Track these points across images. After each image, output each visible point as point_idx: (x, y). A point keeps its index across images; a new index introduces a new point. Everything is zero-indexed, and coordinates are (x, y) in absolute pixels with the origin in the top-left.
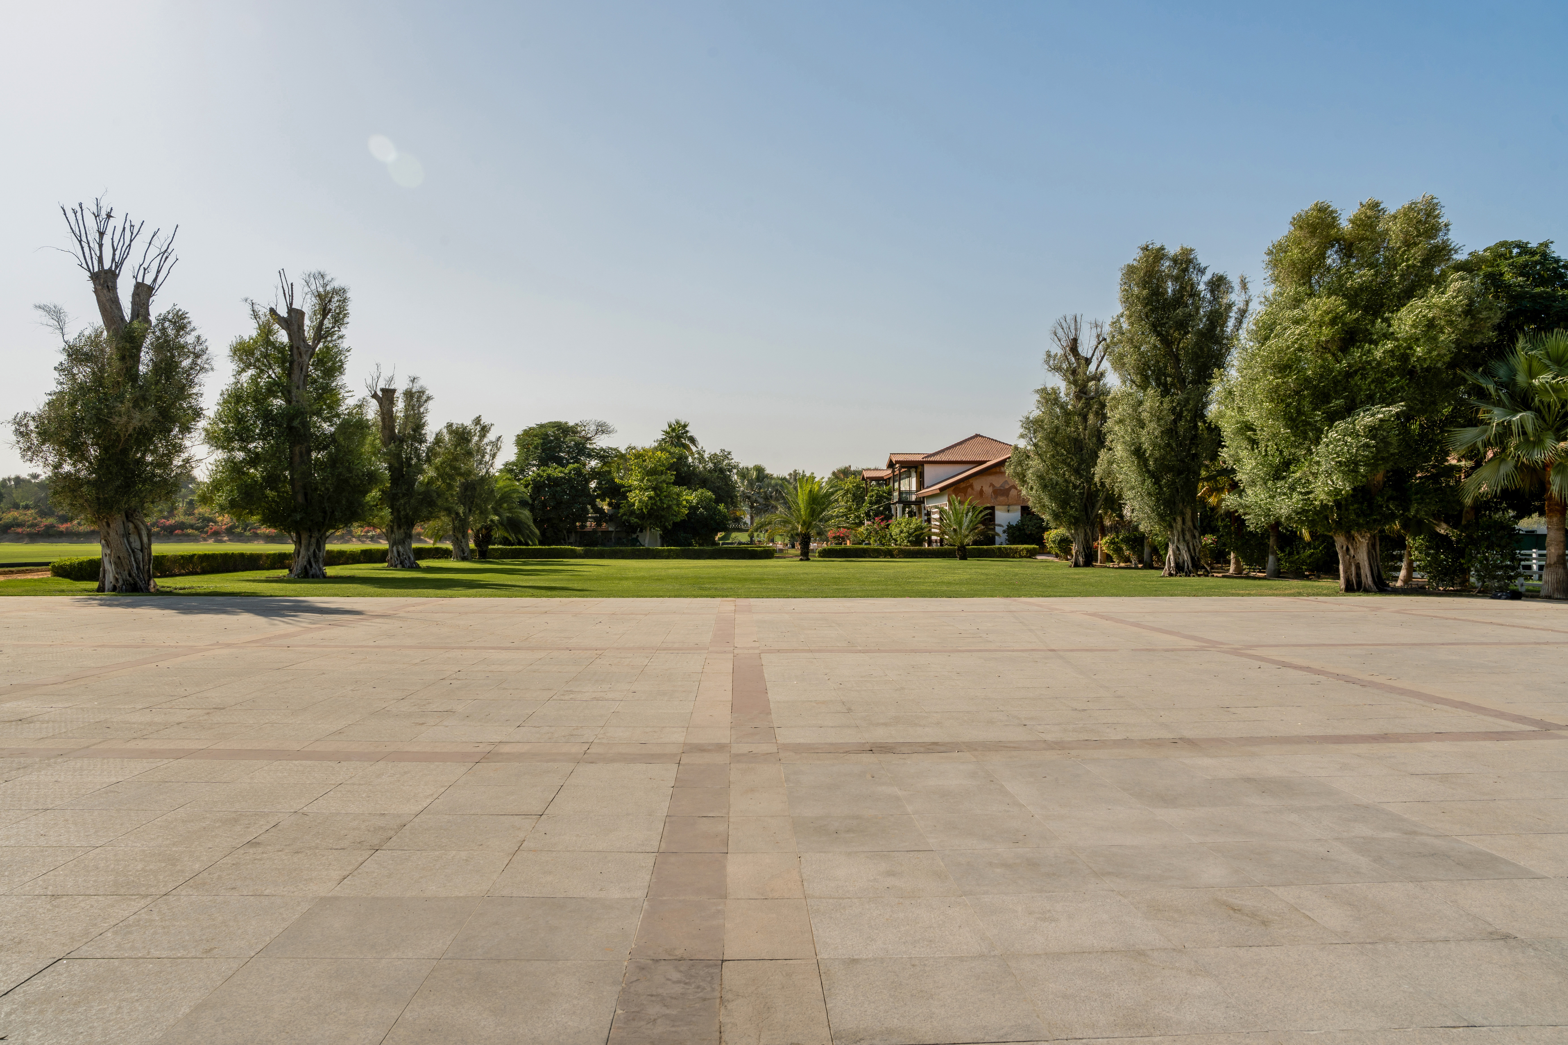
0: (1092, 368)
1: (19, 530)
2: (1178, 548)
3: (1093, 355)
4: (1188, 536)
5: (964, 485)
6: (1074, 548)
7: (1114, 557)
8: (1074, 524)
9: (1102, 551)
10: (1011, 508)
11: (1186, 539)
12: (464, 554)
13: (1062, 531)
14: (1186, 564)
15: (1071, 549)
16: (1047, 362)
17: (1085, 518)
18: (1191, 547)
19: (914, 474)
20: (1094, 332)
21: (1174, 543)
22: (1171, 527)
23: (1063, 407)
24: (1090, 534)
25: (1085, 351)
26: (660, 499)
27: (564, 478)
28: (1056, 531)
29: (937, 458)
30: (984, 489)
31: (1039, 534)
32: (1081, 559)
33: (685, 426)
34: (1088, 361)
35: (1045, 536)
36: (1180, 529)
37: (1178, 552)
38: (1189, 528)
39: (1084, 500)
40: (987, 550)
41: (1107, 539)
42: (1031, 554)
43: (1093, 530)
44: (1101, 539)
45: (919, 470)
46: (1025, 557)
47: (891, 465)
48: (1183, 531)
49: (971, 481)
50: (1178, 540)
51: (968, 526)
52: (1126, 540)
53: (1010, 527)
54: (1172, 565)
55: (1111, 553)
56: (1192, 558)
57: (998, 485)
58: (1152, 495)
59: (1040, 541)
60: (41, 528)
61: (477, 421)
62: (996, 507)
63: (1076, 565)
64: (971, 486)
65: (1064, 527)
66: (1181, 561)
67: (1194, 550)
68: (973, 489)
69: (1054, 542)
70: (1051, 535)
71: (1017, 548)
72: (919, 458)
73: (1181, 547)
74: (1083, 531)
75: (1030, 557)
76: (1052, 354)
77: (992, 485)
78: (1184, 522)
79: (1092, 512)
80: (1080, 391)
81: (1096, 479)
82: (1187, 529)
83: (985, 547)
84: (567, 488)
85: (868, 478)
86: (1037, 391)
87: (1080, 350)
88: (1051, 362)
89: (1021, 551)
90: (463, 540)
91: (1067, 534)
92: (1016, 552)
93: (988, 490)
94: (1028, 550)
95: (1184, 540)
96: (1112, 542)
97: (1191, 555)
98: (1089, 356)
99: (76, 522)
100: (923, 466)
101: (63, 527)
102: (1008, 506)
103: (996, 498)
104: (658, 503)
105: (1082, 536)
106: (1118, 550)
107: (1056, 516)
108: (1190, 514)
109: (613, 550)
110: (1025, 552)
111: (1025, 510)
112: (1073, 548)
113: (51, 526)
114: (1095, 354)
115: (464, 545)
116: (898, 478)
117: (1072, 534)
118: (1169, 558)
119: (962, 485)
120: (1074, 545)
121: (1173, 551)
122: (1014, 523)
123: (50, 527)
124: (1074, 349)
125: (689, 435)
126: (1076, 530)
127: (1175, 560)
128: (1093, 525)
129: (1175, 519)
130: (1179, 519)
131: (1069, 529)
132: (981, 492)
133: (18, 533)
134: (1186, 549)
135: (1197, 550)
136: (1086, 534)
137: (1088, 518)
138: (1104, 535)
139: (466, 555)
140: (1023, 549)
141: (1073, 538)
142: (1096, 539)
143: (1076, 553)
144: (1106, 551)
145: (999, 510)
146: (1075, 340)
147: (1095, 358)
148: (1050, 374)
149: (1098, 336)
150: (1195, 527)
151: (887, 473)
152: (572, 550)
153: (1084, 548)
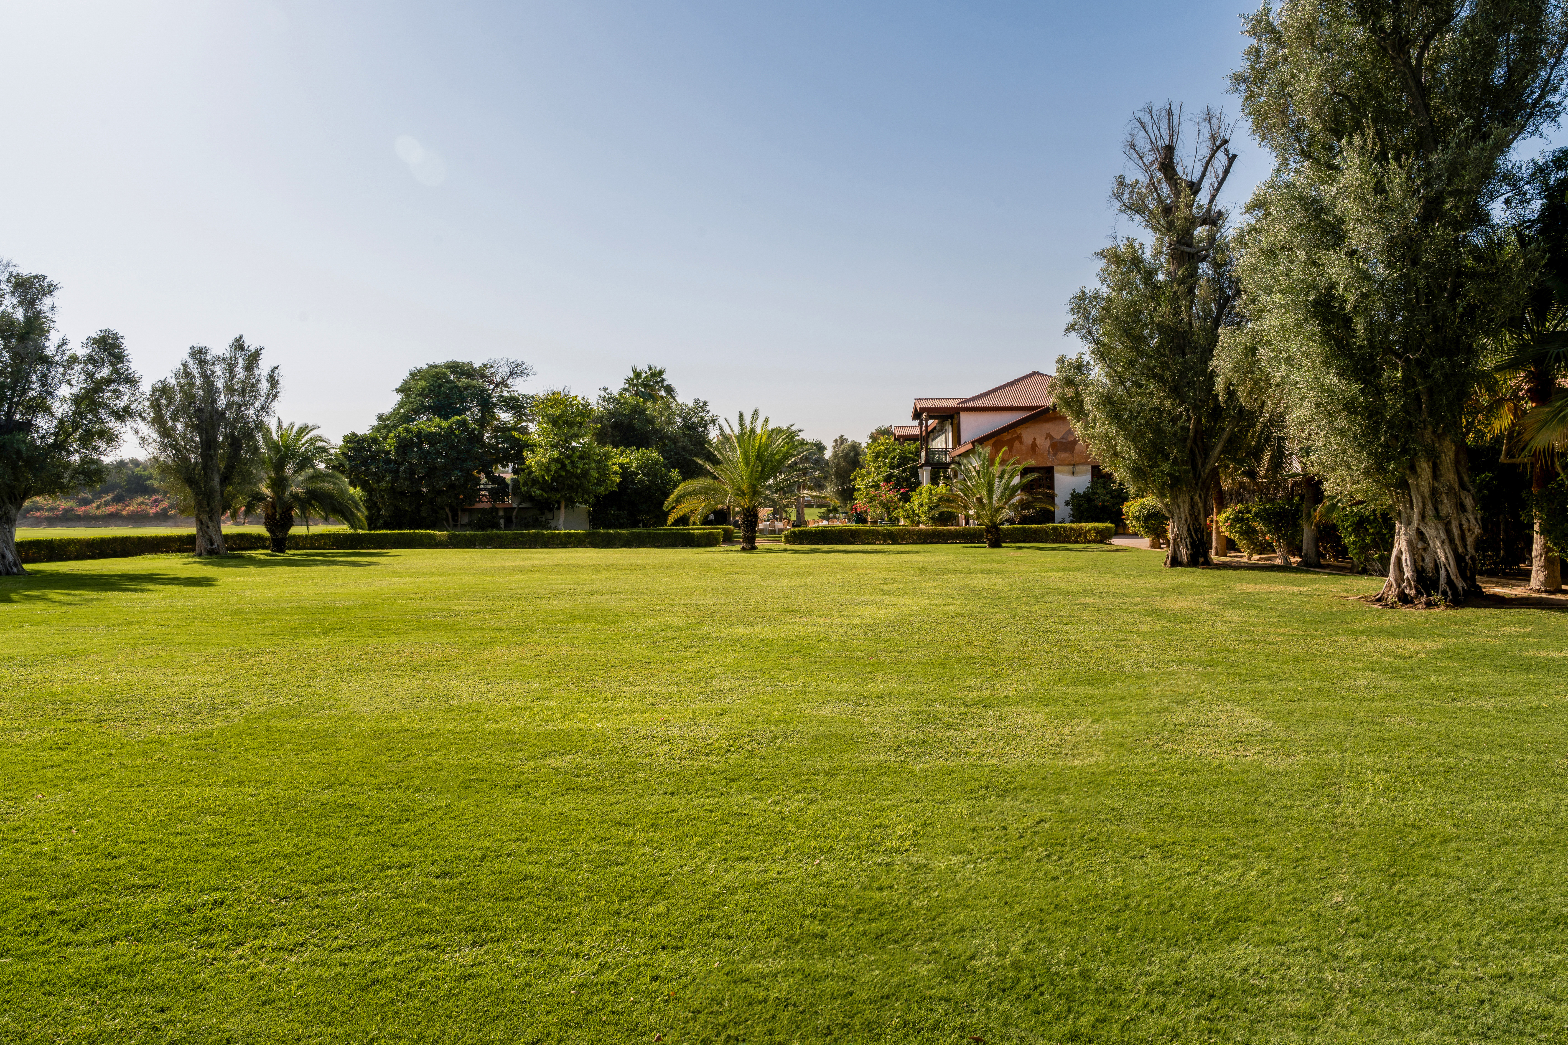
0: (1203, 197)
1: (38, 514)
2: (1420, 534)
3: (1203, 175)
4: (1447, 507)
5: (1009, 437)
6: (1171, 530)
7: (1241, 544)
8: (1172, 487)
9: (1218, 533)
10: (1077, 468)
11: (1443, 513)
12: (212, 544)
13: (1151, 501)
14: (1443, 573)
15: (1166, 531)
16: (1118, 196)
17: (1191, 475)
18: (1456, 532)
19: (949, 428)
20: (1206, 133)
21: (1409, 523)
22: (1403, 485)
23: (1149, 275)
24: (1200, 505)
25: (1189, 170)
26: (572, 462)
27: (440, 435)
28: (1140, 501)
29: (978, 403)
30: (1038, 442)
31: (1116, 507)
32: (1183, 550)
33: (661, 373)
34: (1195, 188)
35: (1124, 510)
36: (1427, 492)
37: (1420, 545)
38: (1451, 488)
39: (1189, 443)
40: (1036, 531)
41: (1228, 512)
42: (1103, 537)
43: (1206, 498)
44: (1219, 512)
45: (956, 422)
46: (1094, 542)
47: (917, 415)
48: (1434, 492)
49: (1019, 430)
50: (1423, 517)
51: (1002, 495)
52: (1265, 516)
53: (1075, 496)
54: (1408, 573)
55: (1236, 537)
56: (1459, 559)
57: (1057, 436)
58: (1356, 412)
59: (1117, 518)
60: (59, 513)
61: (238, 344)
62: (1056, 468)
63: (1175, 562)
64: (1019, 438)
65: (1153, 493)
66: (1429, 564)
67: (1463, 538)
68: (1021, 442)
69: (1137, 518)
70: (1132, 508)
71: (1081, 528)
72: (954, 404)
73: (1430, 532)
74: (1188, 498)
75: (1101, 542)
76: (1129, 180)
77: (1049, 436)
78: (1436, 474)
79: (1203, 465)
80: (1178, 242)
81: (1219, 385)
82: (1445, 489)
83: (1034, 526)
84: (443, 449)
85: (900, 436)
86: (1101, 254)
87: (1179, 169)
88: (1126, 196)
89: (1087, 532)
90: (210, 525)
91: (1159, 505)
92: (1080, 535)
93: (1043, 444)
94: (1098, 532)
95: (1438, 516)
96: (1238, 519)
97: (1455, 551)
98: (1196, 178)
99: (94, 505)
100: (959, 414)
101: (80, 511)
102: (1073, 467)
103: (1055, 455)
104: (569, 467)
105: (1185, 508)
106: (1249, 533)
107: (1138, 473)
108: (1452, 454)
109: (488, 536)
110: (1093, 534)
111: (1096, 471)
112: (1169, 528)
113: (70, 509)
114: (1208, 173)
115: (212, 531)
116: (932, 434)
117: (1166, 505)
118: (1399, 560)
119: (1006, 436)
120: (1171, 524)
121: (1410, 543)
122: (1081, 491)
123: (67, 511)
124: (1168, 166)
125: (665, 383)
126: (1174, 498)
127: (1414, 562)
128: (1205, 488)
129: (1413, 468)
130: (1424, 467)
131: (1161, 495)
132: (1034, 447)
133: (37, 518)
134: (1443, 536)
135: (1470, 540)
136: (1193, 505)
137: (1197, 476)
138: (1222, 506)
139: (215, 546)
140: (1090, 530)
141: (1169, 511)
142: (1208, 513)
143: (1175, 540)
144: (1227, 534)
145: (1060, 472)
146: (1170, 150)
147: (1206, 183)
148: (1124, 217)
149: (1213, 138)
150: (1463, 486)
151: (913, 427)
152: (430, 536)
153: (1189, 530)
